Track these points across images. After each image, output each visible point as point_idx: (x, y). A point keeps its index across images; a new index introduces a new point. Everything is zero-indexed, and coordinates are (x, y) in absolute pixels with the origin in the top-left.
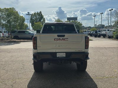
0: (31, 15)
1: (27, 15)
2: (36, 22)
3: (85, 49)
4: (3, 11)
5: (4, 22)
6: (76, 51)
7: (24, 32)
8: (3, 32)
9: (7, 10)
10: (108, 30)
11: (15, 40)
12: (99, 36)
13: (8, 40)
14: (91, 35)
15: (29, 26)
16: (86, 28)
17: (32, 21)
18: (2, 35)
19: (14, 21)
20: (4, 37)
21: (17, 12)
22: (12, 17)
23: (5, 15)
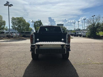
0: (34, 22)
1: (32, 22)
2: (37, 27)
4: (16, 20)
5: (16, 27)
7: (29, 33)
8: (16, 33)
9: (18, 18)
10: (83, 32)
11: (23, 38)
12: (77, 36)
13: (18, 38)
14: (72, 35)
15: (33, 29)
16: (69, 31)
17: (35, 26)
18: (15, 35)
19: (23, 26)
20: (16, 36)
21: (25, 20)
22: (22, 23)
23: (17, 21)
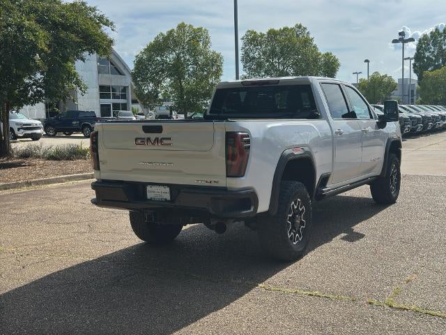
3: (227, 176)
6: (200, 183)
